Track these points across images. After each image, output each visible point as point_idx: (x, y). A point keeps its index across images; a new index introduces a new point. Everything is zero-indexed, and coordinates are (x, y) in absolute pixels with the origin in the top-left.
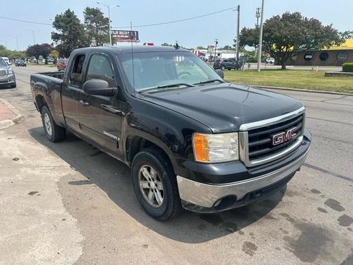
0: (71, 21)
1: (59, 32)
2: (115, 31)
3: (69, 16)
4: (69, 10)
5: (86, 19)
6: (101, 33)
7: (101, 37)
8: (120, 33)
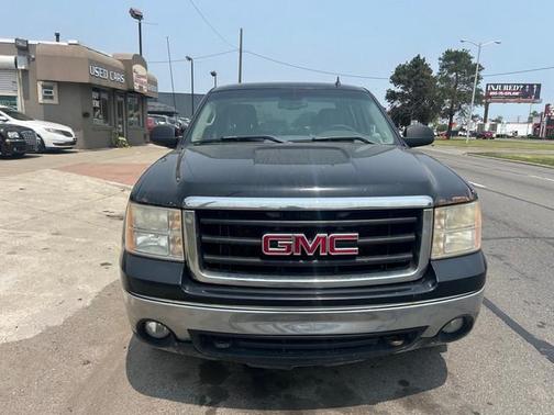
0: (418, 73)
1: (398, 89)
2: (495, 85)
3: (416, 66)
4: (418, 57)
5: (443, 67)
6: (462, 88)
7: (460, 95)
8: (505, 88)
